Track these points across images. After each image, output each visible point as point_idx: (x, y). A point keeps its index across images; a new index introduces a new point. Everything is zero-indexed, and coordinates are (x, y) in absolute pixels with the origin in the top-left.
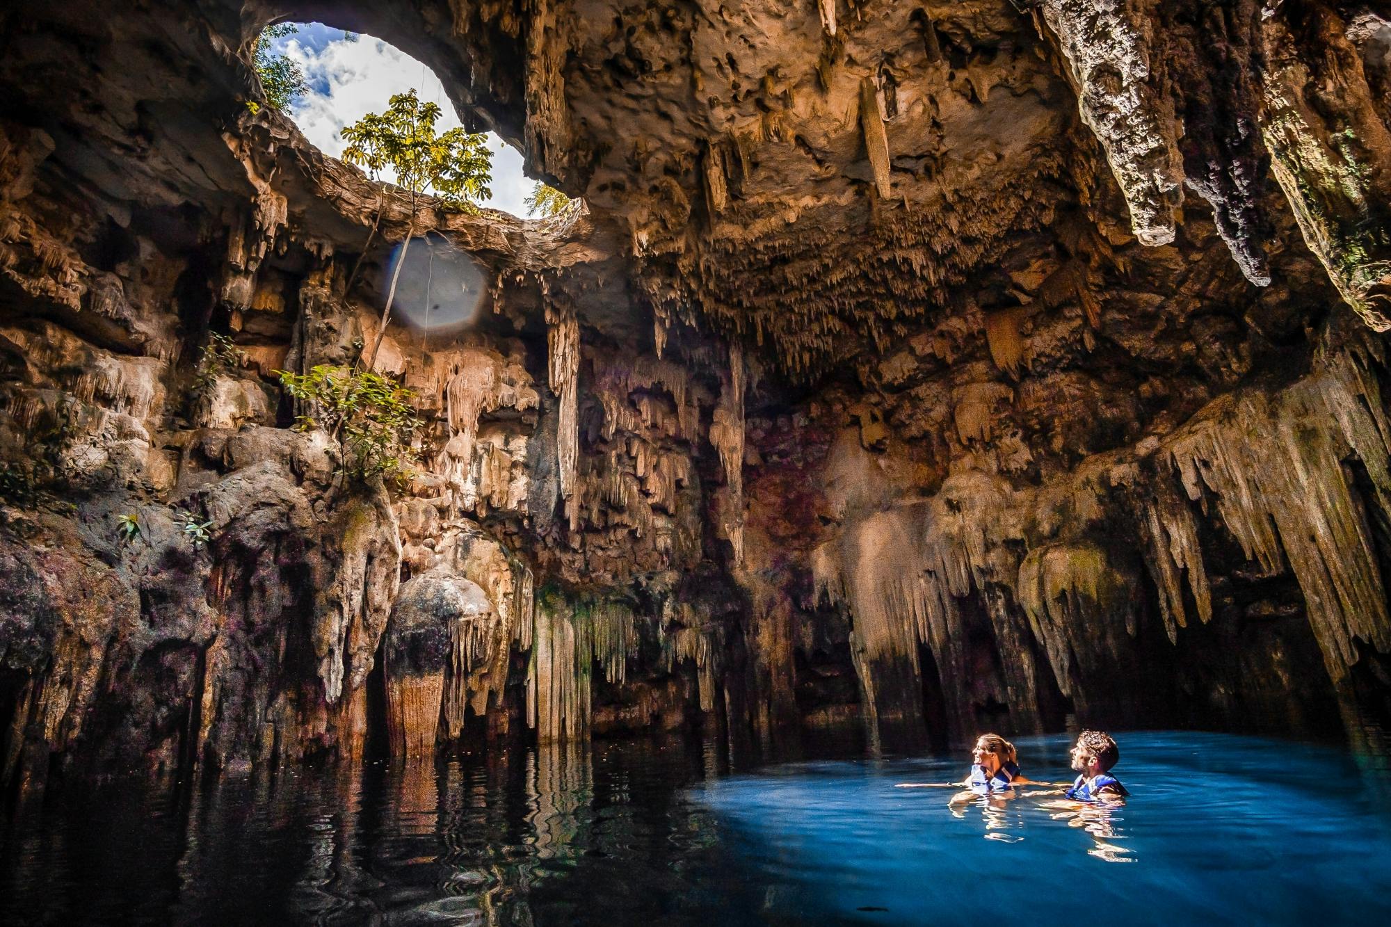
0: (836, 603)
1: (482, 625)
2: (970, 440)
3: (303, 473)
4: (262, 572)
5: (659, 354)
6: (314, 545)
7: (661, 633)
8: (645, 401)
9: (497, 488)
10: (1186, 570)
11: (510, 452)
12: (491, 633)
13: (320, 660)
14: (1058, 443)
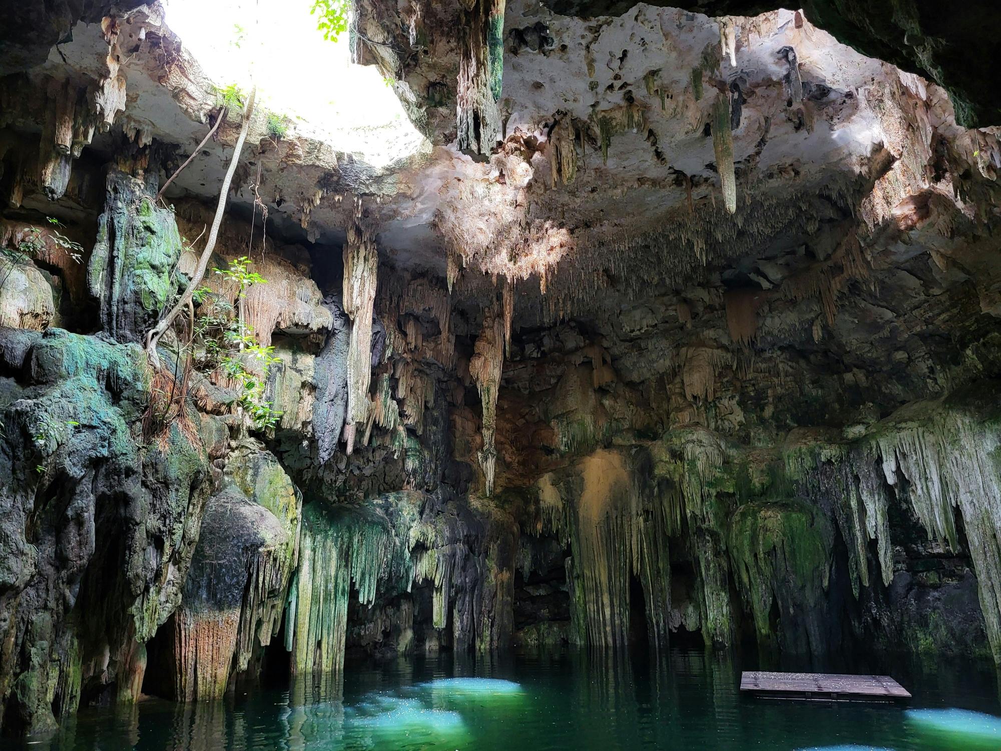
0: (557, 531)
1: (281, 555)
2: (695, 397)
3: (122, 391)
4: (79, 503)
5: (450, 289)
6: (134, 473)
7: (407, 555)
8: (412, 323)
9: (288, 409)
10: (876, 541)
11: (299, 371)
12: (287, 564)
13: (133, 598)
14: (768, 412)
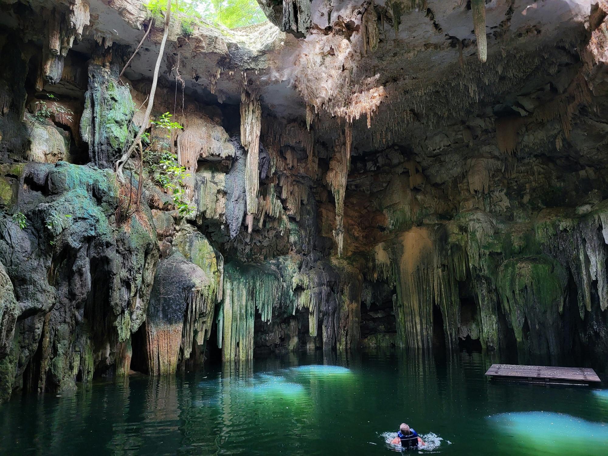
0: (387, 278)
1: (206, 293)
2: (476, 191)
3: (102, 197)
4: (79, 262)
5: (308, 128)
6: (111, 245)
7: (291, 293)
8: (289, 151)
9: (209, 206)
10: (596, 282)
11: (216, 183)
12: (210, 298)
13: (116, 317)
14: (526, 199)
